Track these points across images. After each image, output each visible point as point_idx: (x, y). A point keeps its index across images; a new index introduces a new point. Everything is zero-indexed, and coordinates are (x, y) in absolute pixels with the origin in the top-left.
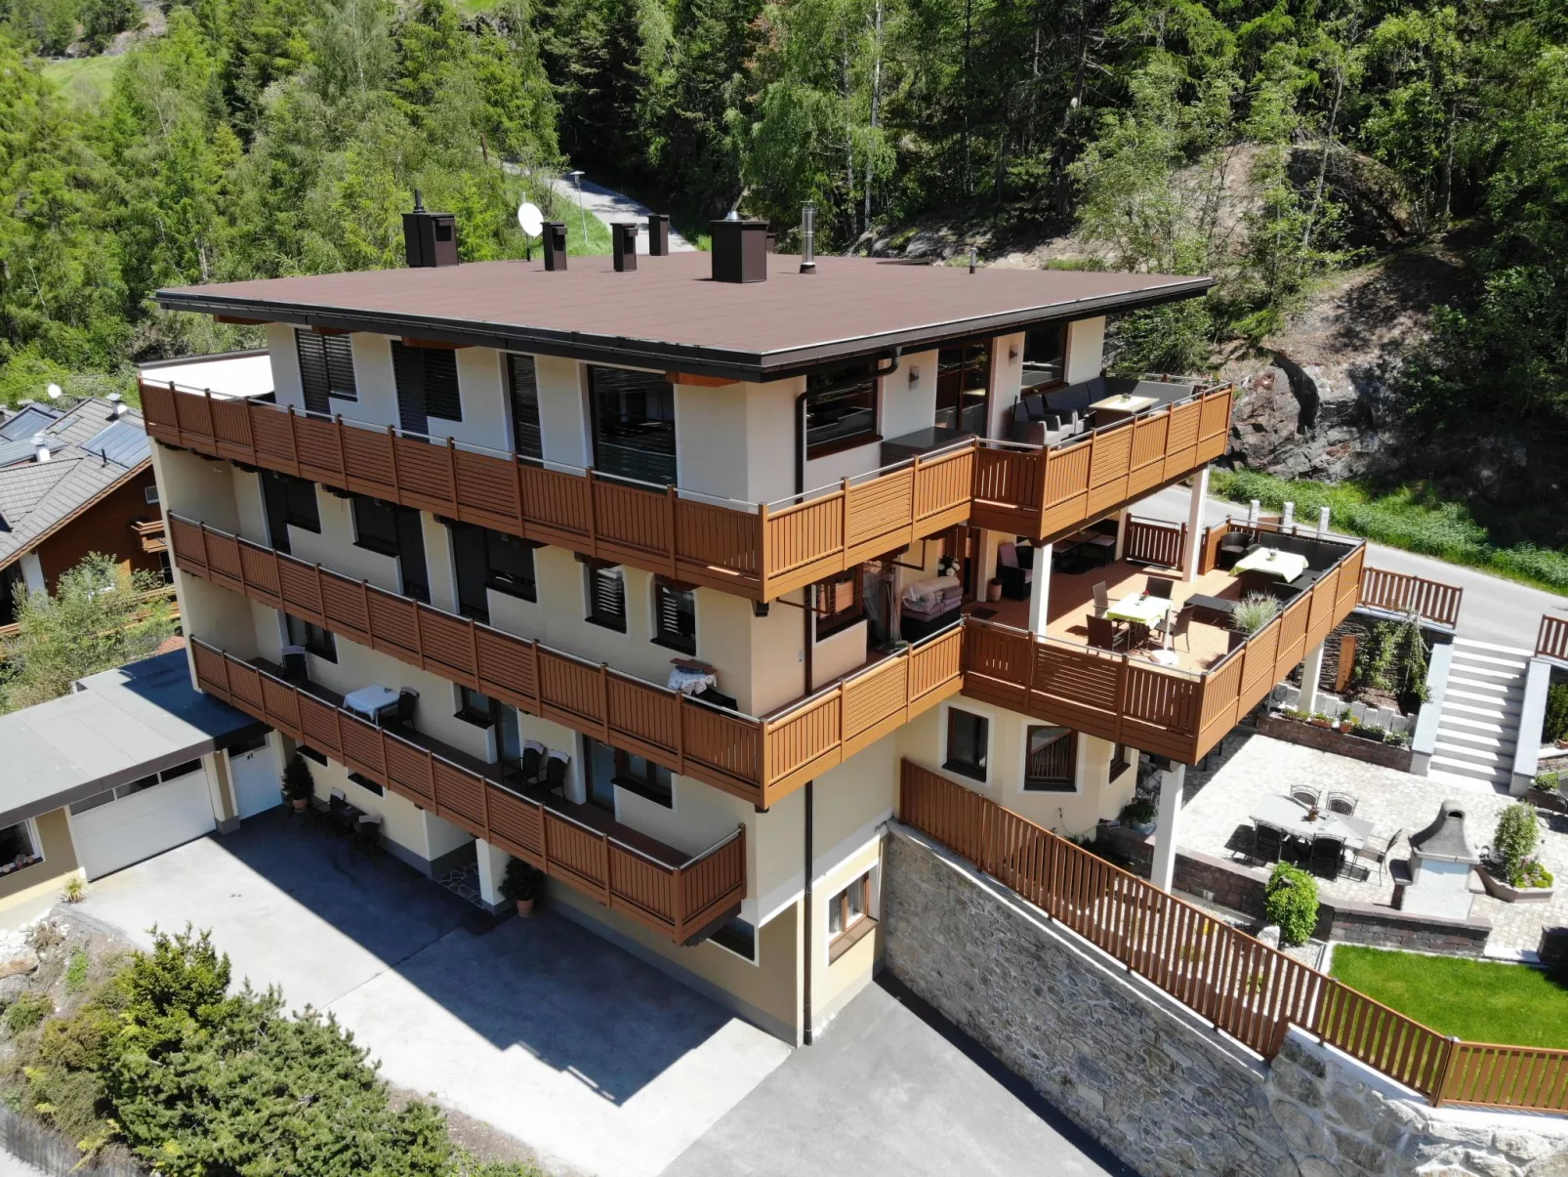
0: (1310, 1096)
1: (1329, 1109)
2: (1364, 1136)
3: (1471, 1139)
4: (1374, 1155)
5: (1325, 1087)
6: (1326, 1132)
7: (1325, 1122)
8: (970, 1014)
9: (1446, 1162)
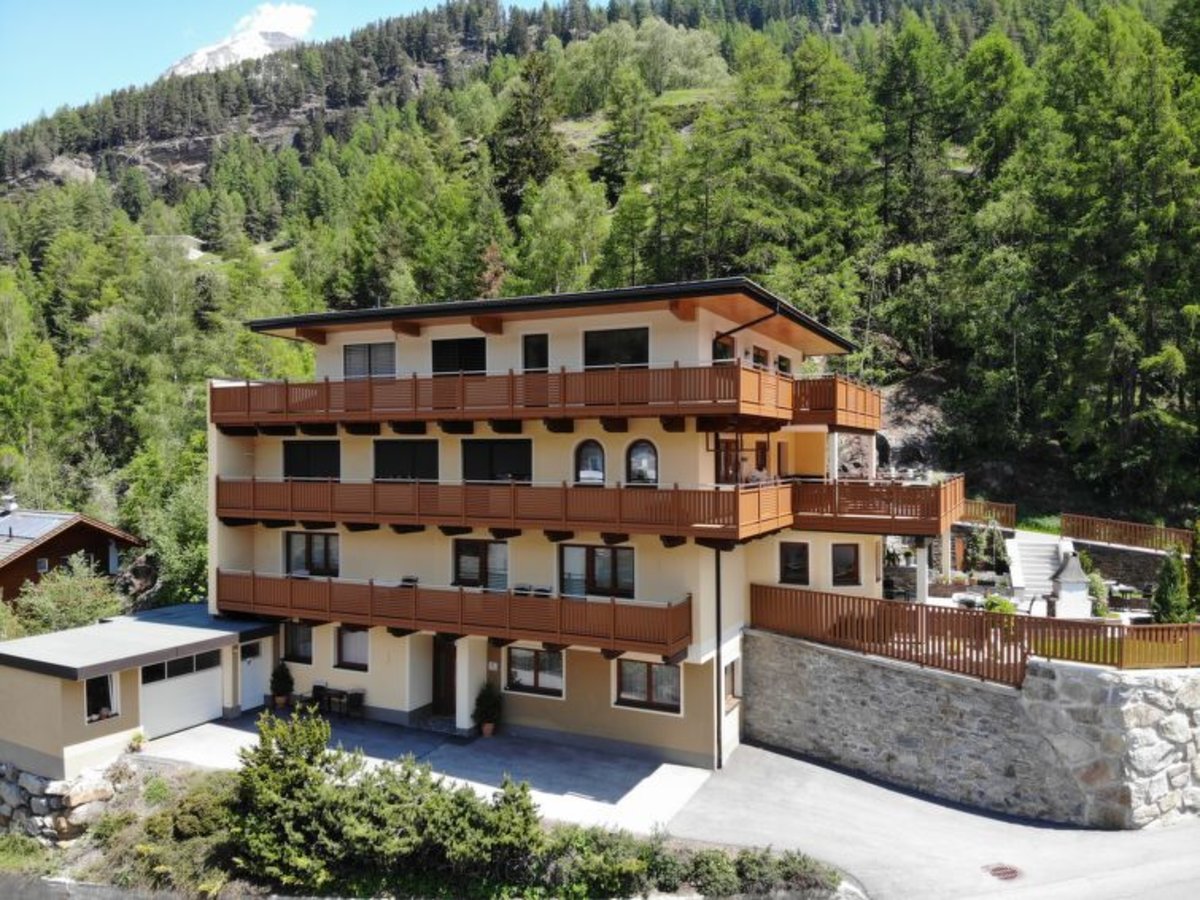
0: (1049, 694)
1: (1063, 697)
2: (1087, 704)
3: (1144, 682)
4: (1095, 713)
5: (1057, 684)
6: (1063, 713)
7: (1061, 707)
8: (815, 741)
9: (1135, 701)
